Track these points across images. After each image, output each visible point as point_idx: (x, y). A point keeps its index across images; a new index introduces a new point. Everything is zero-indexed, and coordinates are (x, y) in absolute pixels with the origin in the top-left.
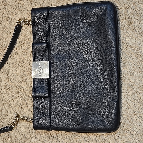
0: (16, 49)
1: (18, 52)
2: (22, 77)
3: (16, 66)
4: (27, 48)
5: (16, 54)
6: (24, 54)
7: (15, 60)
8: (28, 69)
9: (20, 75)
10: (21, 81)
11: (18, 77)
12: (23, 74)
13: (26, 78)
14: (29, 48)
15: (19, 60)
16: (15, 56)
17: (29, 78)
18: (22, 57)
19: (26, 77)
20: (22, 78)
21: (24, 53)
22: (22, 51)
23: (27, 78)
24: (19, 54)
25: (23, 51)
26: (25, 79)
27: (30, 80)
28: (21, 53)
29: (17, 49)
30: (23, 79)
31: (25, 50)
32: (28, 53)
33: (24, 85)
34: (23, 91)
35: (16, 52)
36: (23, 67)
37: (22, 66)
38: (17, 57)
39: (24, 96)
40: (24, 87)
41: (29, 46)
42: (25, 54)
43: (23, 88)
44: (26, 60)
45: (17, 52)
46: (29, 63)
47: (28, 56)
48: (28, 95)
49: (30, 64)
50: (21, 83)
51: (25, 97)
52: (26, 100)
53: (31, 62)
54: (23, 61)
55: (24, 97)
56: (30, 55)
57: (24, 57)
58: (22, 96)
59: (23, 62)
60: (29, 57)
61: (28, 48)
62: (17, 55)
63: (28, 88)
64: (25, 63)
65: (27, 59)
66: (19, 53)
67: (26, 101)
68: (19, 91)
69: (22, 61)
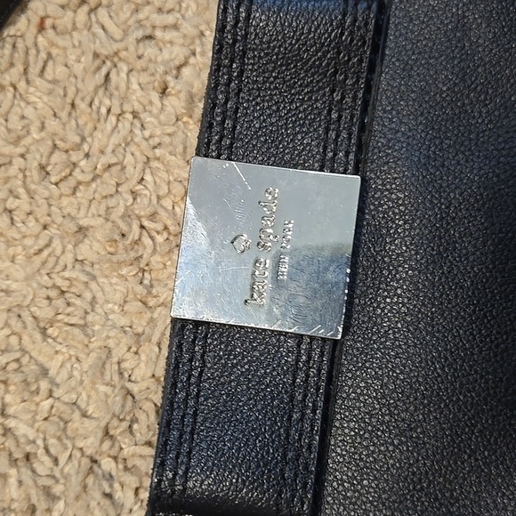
0: (41, 28)
1: (49, 56)
2: (59, 282)
3: (13, 170)
4: (140, 34)
5: (34, 70)
6: (107, 76)
7: (15, 124)
8: (126, 216)
9: (38, 260)
10: (38, 313)
11: (20, 275)
12: (69, 258)
13: (88, 296)
14: (158, 34)
15: (52, 124)
16: (22, 85)
17: (118, 297)
18: (82, 106)
19: (93, 285)
20: (53, 293)
21: (104, 71)
22: (97, 47)
23: (99, 295)
24: (61, 71)
25: (96, 55)
26: (78, 302)
27: (124, 321)
28: (78, 68)
29: (48, 22)
30: (60, 303)
31: (116, 46)
32: (144, 78)
33: (60, 358)
34: (46, 404)
35: (33, 52)
36: (75, 190)
37: (72, 182)
38: (39, 98)
39: (46, 459)
40: (64, 374)
41: (159, 19)
42: (119, 78)
43: (52, 382)
44: (115, 140)
45: (43, 55)
46: (140, 166)
47: (138, 107)
48: (89, 452)
49: (148, 177)
50: (38, 337)
51: (56, 461)
52: (58, 489)
53: (155, 164)
54: (83, 139)
55: (43, 465)
56: (155, 97)
57: (104, 110)
58: (28, 449)
59: (86, 147)
60: (142, 116)
61: (150, 37)
62: (38, 81)
63: (103, 388)
64: (104, 160)
65: (125, 126)
66: (60, 60)
67: (61, 504)
68: (8, 399)
69: (77, 139)
